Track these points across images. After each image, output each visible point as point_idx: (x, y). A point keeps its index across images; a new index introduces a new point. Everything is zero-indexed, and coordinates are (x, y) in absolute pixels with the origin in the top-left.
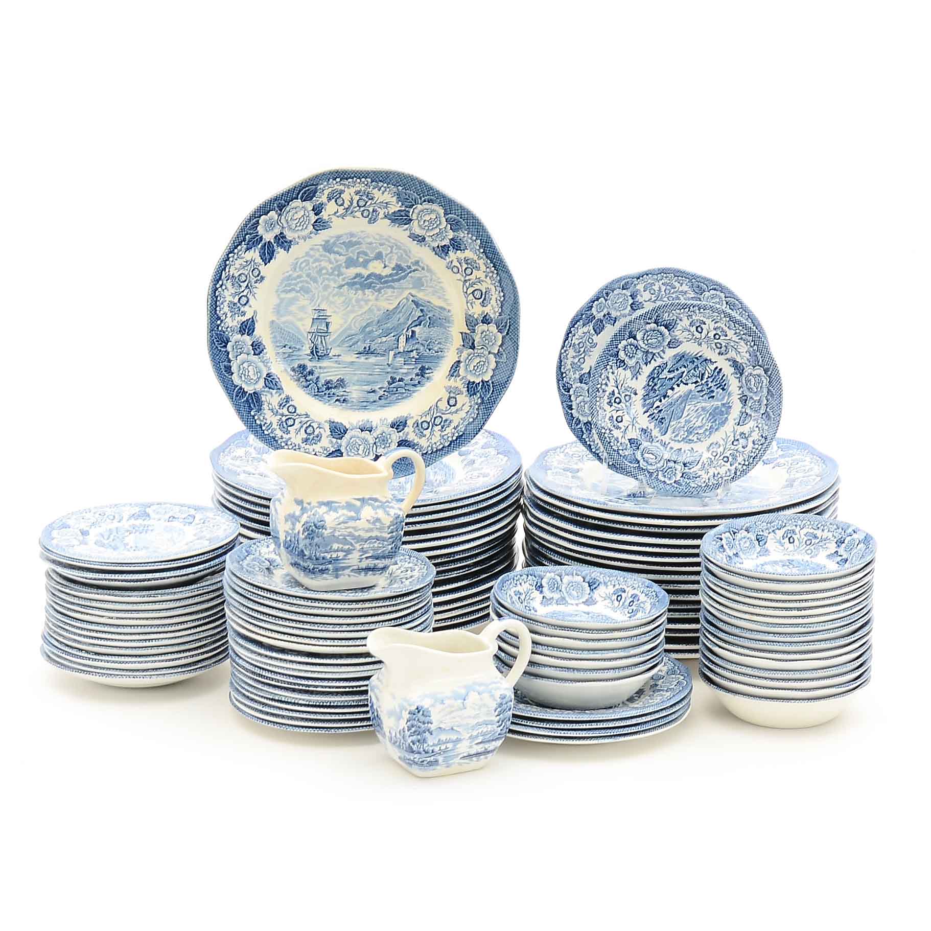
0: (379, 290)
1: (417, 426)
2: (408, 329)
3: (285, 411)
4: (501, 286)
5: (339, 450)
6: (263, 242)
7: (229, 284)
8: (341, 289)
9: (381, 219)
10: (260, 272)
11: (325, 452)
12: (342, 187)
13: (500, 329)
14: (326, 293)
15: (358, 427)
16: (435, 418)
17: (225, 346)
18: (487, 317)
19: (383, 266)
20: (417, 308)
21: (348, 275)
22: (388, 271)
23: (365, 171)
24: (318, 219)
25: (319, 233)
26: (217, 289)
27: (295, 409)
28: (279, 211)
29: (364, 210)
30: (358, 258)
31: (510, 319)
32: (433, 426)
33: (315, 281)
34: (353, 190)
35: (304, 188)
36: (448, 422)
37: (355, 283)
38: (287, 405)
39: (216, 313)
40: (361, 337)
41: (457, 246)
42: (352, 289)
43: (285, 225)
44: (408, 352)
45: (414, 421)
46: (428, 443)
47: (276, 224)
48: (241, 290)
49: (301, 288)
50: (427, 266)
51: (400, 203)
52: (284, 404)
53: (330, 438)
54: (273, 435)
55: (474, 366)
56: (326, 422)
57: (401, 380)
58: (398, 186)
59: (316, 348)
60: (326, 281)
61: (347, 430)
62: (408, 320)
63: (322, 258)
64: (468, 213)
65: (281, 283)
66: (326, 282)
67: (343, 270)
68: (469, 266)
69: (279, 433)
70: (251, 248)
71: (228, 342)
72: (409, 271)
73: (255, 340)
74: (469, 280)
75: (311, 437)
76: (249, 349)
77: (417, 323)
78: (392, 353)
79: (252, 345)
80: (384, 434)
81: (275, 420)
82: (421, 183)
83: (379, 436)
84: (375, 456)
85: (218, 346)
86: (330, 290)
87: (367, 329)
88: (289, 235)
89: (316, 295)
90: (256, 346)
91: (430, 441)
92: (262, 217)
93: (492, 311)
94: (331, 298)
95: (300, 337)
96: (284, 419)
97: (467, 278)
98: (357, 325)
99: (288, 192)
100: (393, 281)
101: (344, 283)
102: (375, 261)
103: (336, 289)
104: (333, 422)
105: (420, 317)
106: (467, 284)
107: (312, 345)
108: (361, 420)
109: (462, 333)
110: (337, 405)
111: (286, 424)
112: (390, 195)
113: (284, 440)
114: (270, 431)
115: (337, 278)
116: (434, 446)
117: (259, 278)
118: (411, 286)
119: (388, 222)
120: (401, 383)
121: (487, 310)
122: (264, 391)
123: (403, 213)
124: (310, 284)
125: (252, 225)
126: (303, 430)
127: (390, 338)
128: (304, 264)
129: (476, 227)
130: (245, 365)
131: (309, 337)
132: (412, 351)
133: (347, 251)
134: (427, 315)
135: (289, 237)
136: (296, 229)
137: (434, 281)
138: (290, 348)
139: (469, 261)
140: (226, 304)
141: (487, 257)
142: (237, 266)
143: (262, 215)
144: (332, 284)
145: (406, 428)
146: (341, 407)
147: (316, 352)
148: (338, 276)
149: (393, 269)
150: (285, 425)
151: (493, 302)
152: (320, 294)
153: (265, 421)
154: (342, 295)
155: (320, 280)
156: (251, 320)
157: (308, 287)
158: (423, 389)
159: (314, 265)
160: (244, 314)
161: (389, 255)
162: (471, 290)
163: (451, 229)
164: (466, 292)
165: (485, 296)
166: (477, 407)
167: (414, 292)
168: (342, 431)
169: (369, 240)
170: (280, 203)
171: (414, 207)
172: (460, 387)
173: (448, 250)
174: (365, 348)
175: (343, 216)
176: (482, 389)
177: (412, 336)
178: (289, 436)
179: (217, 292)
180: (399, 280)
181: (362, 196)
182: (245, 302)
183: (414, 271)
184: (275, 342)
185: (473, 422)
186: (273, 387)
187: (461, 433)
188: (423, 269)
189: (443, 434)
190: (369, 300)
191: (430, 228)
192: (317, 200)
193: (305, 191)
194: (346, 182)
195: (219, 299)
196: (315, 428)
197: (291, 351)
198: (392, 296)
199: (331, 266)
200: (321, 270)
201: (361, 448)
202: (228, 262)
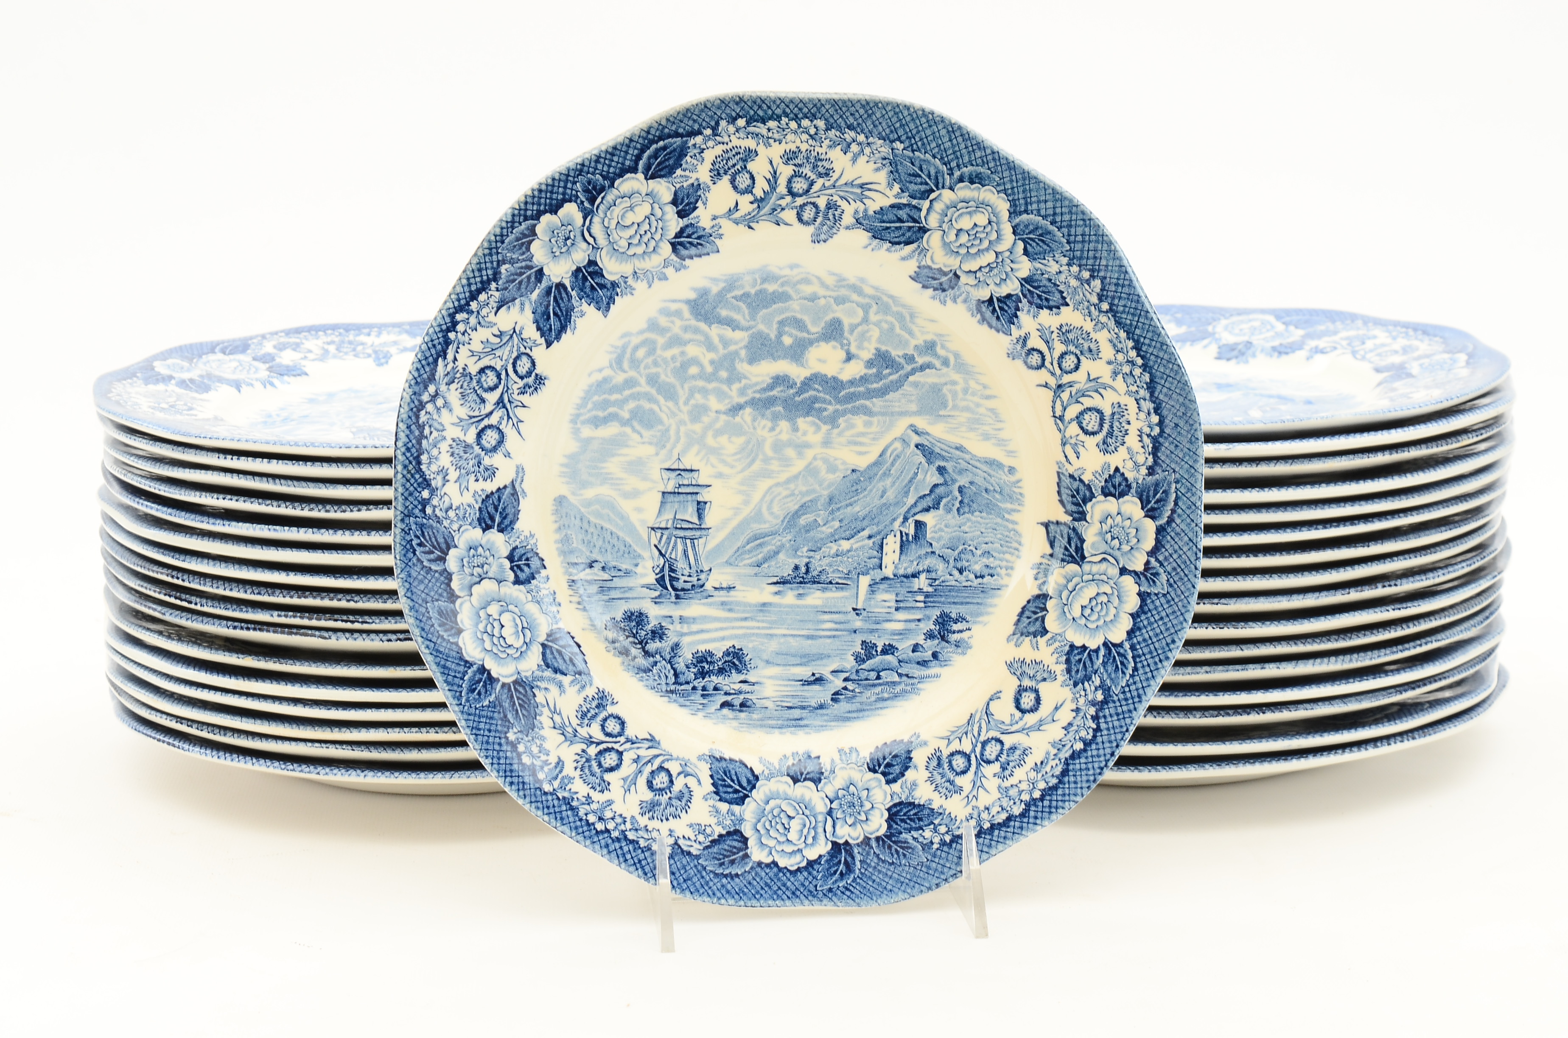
0: (832, 421)
1: (939, 765)
2: (906, 519)
3: (595, 731)
4: (1153, 398)
5: (737, 832)
6: (544, 284)
7: (453, 395)
8: (734, 416)
9: (847, 228)
10: (533, 364)
11: (701, 838)
12: (751, 143)
13: (1153, 509)
14: (698, 427)
15: (784, 770)
16: (984, 744)
17: (443, 559)
18: (1118, 480)
19: (843, 355)
20: (929, 462)
21: (754, 380)
22: (855, 369)
23: (810, 100)
24: (687, 226)
25: (685, 267)
26: (422, 406)
27: (623, 724)
28: (586, 204)
29: (804, 205)
30: (780, 334)
31: (1177, 482)
32: (979, 765)
33: (669, 394)
34: (776, 151)
35: (652, 142)
36: (1018, 752)
37: (770, 402)
38: (602, 715)
39: (419, 471)
40: (787, 538)
41: (1039, 297)
42: (763, 415)
43: (602, 241)
44: (906, 577)
45: (929, 751)
46: (969, 808)
47: (579, 238)
48: (484, 412)
49: (635, 414)
50: (957, 355)
51: (897, 188)
52: (592, 712)
53: (714, 801)
54: (566, 794)
55: (1083, 607)
56: (700, 758)
57: (889, 649)
58: (892, 142)
59: (672, 570)
60: (698, 396)
61: (757, 778)
62: (907, 493)
63: (688, 336)
64: (1074, 208)
65: (585, 399)
66: (698, 398)
67: (743, 367)
68: (1072, 348)
69: (580, 788)
70: (514, 299)
71: (449, 548)
72: (908, 368)
73: (517, 543)
74: (1070, 385)
75: (664, 799)
76: (501, 566)
77: (928, 501)
78: (865, 581)
79: (510, 558)
80: (852, 788)
81: (569, 754)
82: (955, 130)
83: (841, 793)
84: (830, 845)
85: (424, 558)
86: (706, 419)
87: (803, 521)
88: (612, 269)
89: (672, 432)
90: (520, 559)
91: (974, 803)
92: (542, 218)
93: (1130, 464)
94: (710, 441)
95: (629, 540)
96: (593, 751)
97: (1066, 379)
98: (776, 509)
99: (613, 151)
100: (870, 394)
101: (742, 400)
102: (823, 344)
103: (723, 417)
104: (721, 759)
105: (936, 486)
106: (1065, 396)
107: (662, 561)
108: (789, 754)
109: (1047, 525)
110: (725, 717)
111: (600, 765)
112: (872, 166)
113: (594, 806)
114: (556, 784)
115: (725, 387)
116: (985, 815)
117: (530, 380)
118: (913, 407)
119: (862, 236)
120: (889, 658)
121: (1117, 459)
122: (541, 679)
123: (902, 214)
124: (656, 402)
125: (518, 239)
126: (642, 782)
127: (861, 544)
128: (641, 353)
129: (1092, 245)
130: (493, 609)
131: (654, 541)
132: (915, 575)
133: (753, 317)
134: (954, 481)
135: (611, 273)
136: (631, 252)
137: (974, 394)
138: (603, 568)
139: (1071, 336)
140: (444, 446)
141: (1118, 323)
142: (477, 346)
143: (545, 212)
144: (714, 403)
145: (908, 774)
146: (735, 723)
147: (672, 579)
148: (729, 381)
149: (870, 364)
150: (595, 768)
151: (1132, 440)
152: (683, 429)
153: (544, 758)
154: (738, 431)
155: (683, 394)
156: (508, 490)
157: (651, 410)
158: (944, 671)
159: (668, 354)
160: (491, 472)
161: (860, 328)
162: (1073, 411)
163: (1026, 252)
164: (1061, 418)
165: (1112, 427)
166: (1092, 711)
167: (921, 423)
168: (745, 784)
169: (808, 290)
170: (589, 183)
171: (933, 196)
172: (1046, 663)
173: (1018, 309)
174: (796, 568)
175: (749, 222)
176: (1104, 664)
177: (916, 537)
178: (606, 796)
179: (423, 413)
180: (883, 392)
181: (800, 166)
182: (494, 443)
183: (922, 368)
184: (565, 549)
185: (1085, 750)
186: (563, 667)
187: (1054, 781)
188: (946, 363)
189: (1007, 784)
190: (807, 446)
191: (973, 251)
192: (683, 177)
193: (657, 151)
194: (762, 129)
195: (427, 431)
196: (674, 774)
197: (606, 576)
198: (863, 434)
199: (711, 356)
200: (685, 366)
201: (795, 825)
202: (452, 335)
